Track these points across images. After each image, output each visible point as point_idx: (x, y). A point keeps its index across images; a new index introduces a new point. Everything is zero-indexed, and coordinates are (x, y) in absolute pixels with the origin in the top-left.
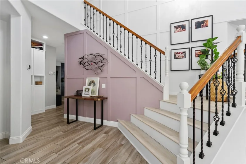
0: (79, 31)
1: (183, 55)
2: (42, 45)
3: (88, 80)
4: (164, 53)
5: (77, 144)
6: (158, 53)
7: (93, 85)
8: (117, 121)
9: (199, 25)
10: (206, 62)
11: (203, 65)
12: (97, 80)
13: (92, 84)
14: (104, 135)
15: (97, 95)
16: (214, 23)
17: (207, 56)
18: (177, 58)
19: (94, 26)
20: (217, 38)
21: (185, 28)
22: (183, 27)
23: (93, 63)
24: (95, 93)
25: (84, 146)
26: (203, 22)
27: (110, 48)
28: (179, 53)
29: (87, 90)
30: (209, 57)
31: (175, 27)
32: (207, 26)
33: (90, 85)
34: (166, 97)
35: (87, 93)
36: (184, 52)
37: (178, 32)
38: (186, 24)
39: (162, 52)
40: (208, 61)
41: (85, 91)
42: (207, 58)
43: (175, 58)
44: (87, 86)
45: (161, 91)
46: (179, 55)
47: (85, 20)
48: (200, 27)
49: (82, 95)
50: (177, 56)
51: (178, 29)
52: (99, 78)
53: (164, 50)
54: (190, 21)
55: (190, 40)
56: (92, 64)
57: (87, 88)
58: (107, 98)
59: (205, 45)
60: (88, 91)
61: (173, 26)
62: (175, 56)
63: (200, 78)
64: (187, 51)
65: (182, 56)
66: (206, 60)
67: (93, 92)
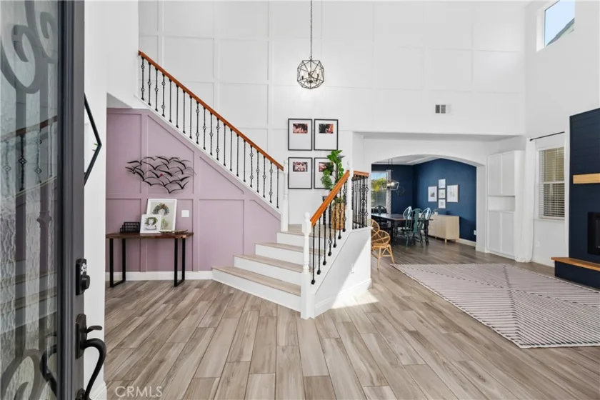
0: (130, 109)
1: (304, 166)
3: (152, 203)
4: (282, 168)
5: (163, 303)
6: (274, 167)
7: (163, 213)
8: (212, 269)
9: (324, 129)
10: (330, 180)
11: (327, 184)
12: (171, 202)
13: (162, 211)
14: (197, 290)
15: (174, 229)
16: (339, 130)
17: (332, 172)
18: (296, 171)
19: (163, 106)
20: (341, 151)
21: (307, 129)
22: (304, 127)
23: (163, 173)
24: (169, 225)
25: (177, 305)
26: (328, 126)
27: (198, 150)
28: (299, 164)
29: (151, 221)
30: (334, 173)
31: (294, 125)
32: (332, 133)
33: (156, 211)
34: (285, 228)
35: (151, 227)
36: (305, 163)
37: (298, 132)
38: (309, 123)
39: (280, 167)
40: (333, 178)
41: (147, 223)
42: (331, 174)
43: (294, 170)
44: (149, 214)
45: (278, 218)
46: (299, 166)
47: (143, 89)
48: (325, 132)
49: (139, 231)
50: (296, 168)
51: (298, 129)
52: (176, 200)
53: (282, 164)
54: (313, 121)
55: (313, 148)
56: (161, 175)
57: (152, 218)
58: (192, 234)
59: (329, 157)
60: (155, 222)
61: (292, 123)
62: (294, 167)
63: (324, 200)
64: (309, 161)
65: (303, 169)
66: (331, 177)
67: (165, 224)
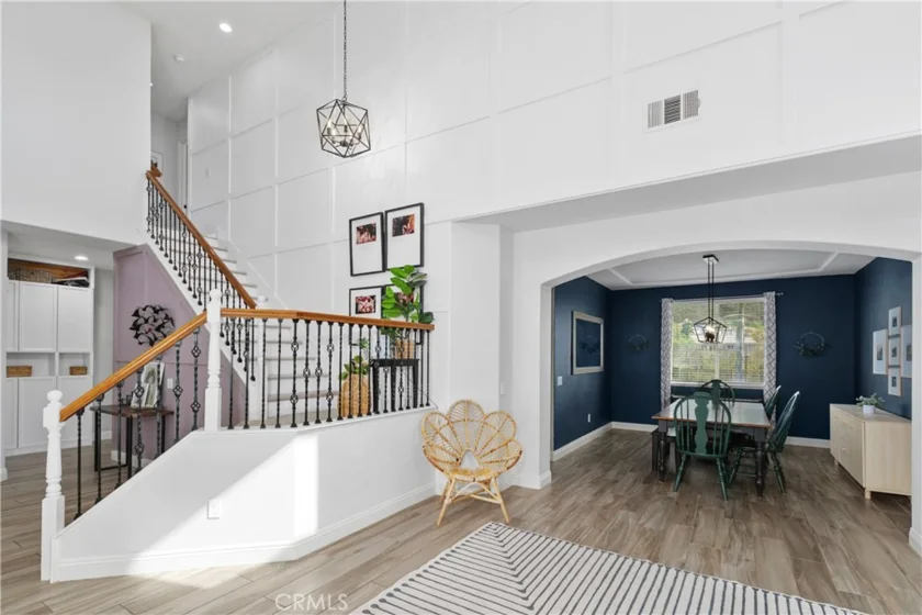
0: (136, 246)
1: (371, 304)
2: (85, 273)
7: (152, 381)
9: (400, 226)
13: (151, 379)
16: (425, 222)
18: (360, 312)
21: (375, 234)
22: (372, 231)
26: (406, 220)
28: (364, 299)
31: (358, 229)
32: (413, 232)
36: (373, 297)
37: (363, 242)
38: (378, 221)
43: (357, 311)
46: (364, 303)
47: (149, 220)
50: (360, 307)
51: (363, 236)
54: (384, 216)
55: (385, 267)
56: (150, 329)
58: (173, 412)
62: (357, 305)
64: (378, 292)
65: (370, 307)
67: (150, 397)
